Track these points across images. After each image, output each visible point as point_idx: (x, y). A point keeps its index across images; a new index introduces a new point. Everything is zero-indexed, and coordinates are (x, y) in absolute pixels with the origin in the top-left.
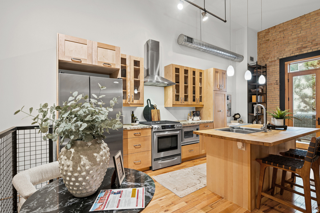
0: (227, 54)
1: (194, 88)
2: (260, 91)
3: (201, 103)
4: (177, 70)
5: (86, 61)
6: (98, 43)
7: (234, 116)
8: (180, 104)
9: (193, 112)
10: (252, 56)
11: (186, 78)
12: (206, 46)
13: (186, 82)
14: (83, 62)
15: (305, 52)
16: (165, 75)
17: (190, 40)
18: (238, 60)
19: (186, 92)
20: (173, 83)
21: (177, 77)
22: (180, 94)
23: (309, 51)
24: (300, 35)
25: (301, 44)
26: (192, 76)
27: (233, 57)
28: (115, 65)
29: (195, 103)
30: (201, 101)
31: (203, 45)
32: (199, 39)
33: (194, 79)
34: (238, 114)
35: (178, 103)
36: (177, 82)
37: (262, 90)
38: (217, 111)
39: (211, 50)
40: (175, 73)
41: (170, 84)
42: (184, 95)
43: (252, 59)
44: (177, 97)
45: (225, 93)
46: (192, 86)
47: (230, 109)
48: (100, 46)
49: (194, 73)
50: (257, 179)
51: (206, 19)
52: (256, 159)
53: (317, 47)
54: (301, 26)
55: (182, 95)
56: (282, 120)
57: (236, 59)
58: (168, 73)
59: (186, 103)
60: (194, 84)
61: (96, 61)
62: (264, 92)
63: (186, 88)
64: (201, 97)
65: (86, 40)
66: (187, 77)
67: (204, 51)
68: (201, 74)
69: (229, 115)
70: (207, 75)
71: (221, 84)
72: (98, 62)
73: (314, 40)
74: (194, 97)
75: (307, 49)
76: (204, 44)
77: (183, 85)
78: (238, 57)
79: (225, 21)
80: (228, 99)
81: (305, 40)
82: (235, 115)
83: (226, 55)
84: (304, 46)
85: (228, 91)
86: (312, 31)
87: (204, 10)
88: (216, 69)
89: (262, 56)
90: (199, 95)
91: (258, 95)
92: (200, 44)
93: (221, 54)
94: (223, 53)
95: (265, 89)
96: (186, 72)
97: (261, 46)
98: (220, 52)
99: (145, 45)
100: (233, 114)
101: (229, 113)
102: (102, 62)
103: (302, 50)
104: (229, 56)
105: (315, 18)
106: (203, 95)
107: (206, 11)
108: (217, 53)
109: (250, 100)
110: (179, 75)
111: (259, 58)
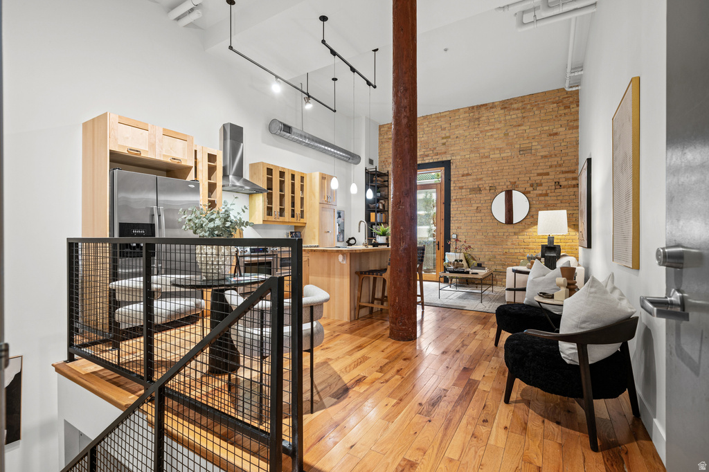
0: (338, 152)
1: (293, 198)
2: (381, 207)
3: (302, 220)
4: (270, 171)
5: (148, 154)
6: (164, 130)
7: (348, 242)
8: (273, 220)
9: (291, 233)
10: (371, 158)
11: (282, 183)
12: (309, 139)
13: (281, 190)
14: (143, 155)
15: (427, 161)
16: (251, 176)
17: (288, 129)
18: (353, 161)
19: (281, 203)
20: (264, 190)
21: (270, 181)
22: (274, 206)
23: (431, 161)
24: (423, 139)
25: (423, 150)
26: (291, 181)
27: (346, 157)
28: (186, 160)
29: (294, 220)
30: (302, 217)
31: (305, 137)
32: (300, 128)
33: (293, 185)
34: (353, 238)
35: (270, 218)
36: (270, 188)
37: (384, 206)
38: (323, 232)
39: (316, 144)
40: (266, 176)
41: (259, 191)
42: (278, 207)
43: (371, 162)
44: (269, 211)
45: (334, 207)
46: (291, 195)
47: (342, 232)
48: (167, 134)
49: (293, 176)
50: (357, 292)
51: (309, 106)
52: (356, 273)
53: (437, 157)
54: (423, 129)
55: (276, 207)
56: (385, 237)
57: (350, 161)
58: (255, 174)
59: (281, 219)
60: (293, 192)
61: (160, 154)
62: (386, 209)
63: (282, 197)
64: (302, 212)
65: (147, 125)
66: (284, 181)
67: (308, 145)
68: (302, 178)
69: (341, 240)
70: (311, 181)
71: (329, 195)
72: (164, 155)
73: (435, 148)
74: (293, 211)
75: (429, 158)
76: (307, 136)
77: (278, 193)
78: (353, 158)
79: (335, 111)
80: (339, 217)
81: (427, 147)
82: (350, 239)
83: (338, 154)
84: (426, 153)
85: (340, 205)
86: (433, 137)
87: (308, 94)
88: (322, 174)
89: (383, 159)
90: (300, 209)
91: (378, 212)
92: (301, 136)
93: (331, 151)
94: (332, 150)
95: (386, 204)
96: (282, 174)
97: (383, 146)
98: (329, 149)
99: (220, 130)
100: (346, 239)
101: (341, 236)
102: (168, 156)
103: (425, 159)
104: (341, 155)
105: (436, 121)
106: (305, 209)
107: (309, 96)
108: (325, 149)
109: (368, 218)
110: (272, 178)
111: (380, 162)
